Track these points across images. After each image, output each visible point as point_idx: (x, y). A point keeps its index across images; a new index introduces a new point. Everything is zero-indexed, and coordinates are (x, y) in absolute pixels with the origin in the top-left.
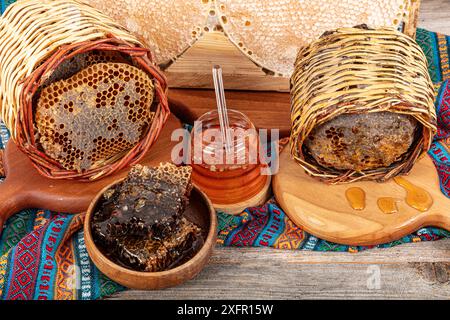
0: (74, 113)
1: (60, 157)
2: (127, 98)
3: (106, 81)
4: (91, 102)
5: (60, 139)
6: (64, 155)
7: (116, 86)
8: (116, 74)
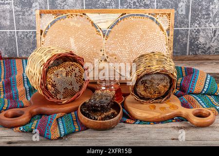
0: (59, 77)
1: (53, 93)
2: (76, 74)
3: (69, 67)
4: (64, 75)
5: (53, 86)
6: (55, 92)
7: (72, 69)
8: (73, 65)
